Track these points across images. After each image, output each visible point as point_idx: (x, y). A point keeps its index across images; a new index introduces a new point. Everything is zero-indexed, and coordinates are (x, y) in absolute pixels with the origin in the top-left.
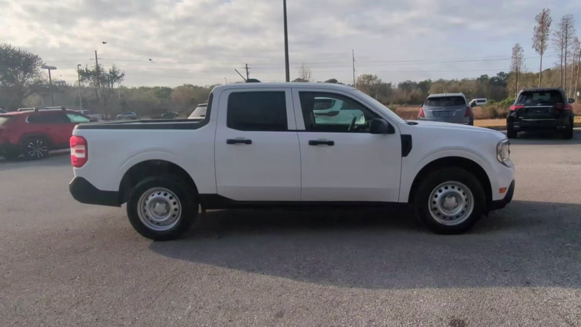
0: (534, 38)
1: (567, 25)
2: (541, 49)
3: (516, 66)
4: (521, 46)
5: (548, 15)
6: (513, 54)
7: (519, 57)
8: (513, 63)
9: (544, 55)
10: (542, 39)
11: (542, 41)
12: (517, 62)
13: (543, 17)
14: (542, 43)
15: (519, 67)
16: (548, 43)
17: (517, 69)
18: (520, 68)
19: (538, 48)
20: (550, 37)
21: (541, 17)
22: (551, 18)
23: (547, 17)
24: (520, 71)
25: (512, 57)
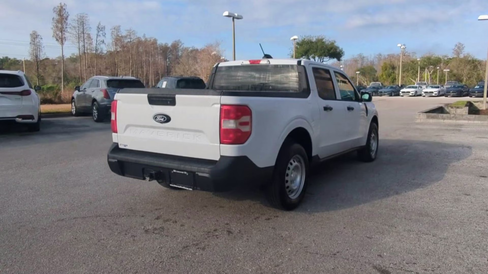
0: (54, 28)
1: (83, 22)
2: (61, 40)
3: (36, 53)
4: (39, 34)
5: (65, 9)
6: (32, 40)
7: (38, 44)
8: (32, 49)
9: (64, 46)
10: (62, 30)
11: (61, 32)
12: (36, 49)
13: (60, 11)
14: (62, 34)
15: (38, 54)
16: (67, 35)
17: (37, 57)
18: (40, 55)
19: (58, 39)
20: (69, 30)
21: (59, 10)
22: (68, 13)
23: (64, 11)
24: (40, 58)
25: (31, 43)
